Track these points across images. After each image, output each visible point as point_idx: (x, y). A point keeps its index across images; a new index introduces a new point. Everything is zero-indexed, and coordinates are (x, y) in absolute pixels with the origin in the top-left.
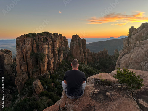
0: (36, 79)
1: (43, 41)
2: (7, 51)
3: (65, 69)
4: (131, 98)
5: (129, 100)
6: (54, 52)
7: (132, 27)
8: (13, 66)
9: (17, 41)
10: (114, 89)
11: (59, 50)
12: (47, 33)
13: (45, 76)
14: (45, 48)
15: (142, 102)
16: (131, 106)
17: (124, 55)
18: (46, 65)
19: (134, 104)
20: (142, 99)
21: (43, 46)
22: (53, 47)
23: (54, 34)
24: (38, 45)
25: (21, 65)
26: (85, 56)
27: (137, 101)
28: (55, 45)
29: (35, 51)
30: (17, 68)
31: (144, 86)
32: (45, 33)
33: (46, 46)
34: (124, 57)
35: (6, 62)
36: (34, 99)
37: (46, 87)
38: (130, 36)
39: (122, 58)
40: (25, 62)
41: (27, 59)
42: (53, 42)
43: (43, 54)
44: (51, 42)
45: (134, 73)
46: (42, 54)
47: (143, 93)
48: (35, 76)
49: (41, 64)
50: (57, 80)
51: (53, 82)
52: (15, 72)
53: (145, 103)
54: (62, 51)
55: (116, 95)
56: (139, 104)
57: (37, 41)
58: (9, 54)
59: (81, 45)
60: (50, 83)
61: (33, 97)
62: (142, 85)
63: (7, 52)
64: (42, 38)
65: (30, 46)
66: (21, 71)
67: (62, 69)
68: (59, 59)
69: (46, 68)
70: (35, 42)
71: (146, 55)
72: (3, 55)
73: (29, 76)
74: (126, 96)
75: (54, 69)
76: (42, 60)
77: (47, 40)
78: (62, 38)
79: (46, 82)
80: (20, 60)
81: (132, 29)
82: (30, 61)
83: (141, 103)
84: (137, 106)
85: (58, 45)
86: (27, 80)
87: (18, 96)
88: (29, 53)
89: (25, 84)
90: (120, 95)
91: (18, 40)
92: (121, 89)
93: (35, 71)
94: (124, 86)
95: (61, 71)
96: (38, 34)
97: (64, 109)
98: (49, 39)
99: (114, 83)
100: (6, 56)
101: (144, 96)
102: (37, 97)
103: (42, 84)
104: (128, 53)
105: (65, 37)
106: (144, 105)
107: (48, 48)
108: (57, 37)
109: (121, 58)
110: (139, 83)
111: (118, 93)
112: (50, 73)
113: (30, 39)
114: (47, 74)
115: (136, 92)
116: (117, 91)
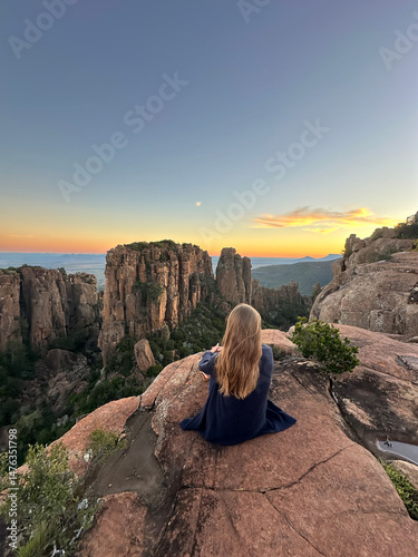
0: (141, 338)
1: (161, 260)
2: (88, 276)
3: (203, 320)
4: (324, 395)
5: (318, 400)
6: (181, 282)
7: (353, 236)
8: (97, 307)
9: (107, 257)
10: (286, 368)
11: (192, 280)
12: (169, 243)
13: (160, 332)
14: (163, 273)
15: (352, 408)
16: (320, 417)
17: (329, 293)
18: (163, 309)
19: (331, 413)
20: (355, 399)
21: (160, 270)
22: (180, 273)
23: (184, 245)
24: (148, 267)
25: (113, 306)
26: (247, 294)
27: (341, 405)
28: (185, 267)
29: (143, 279)
30: (104, 313)
31: (364, 365)
32: (165, 242)
33: (165, 268)
34: (328, 298)
35: (83, 299)
36: (134, 380)
37: (161, 356)
38: (348, 254)
39: (325, 301)
40: (120, 301)
41: (124, 295)
42: (180, 261)
43: (159, 285)
44: (177, 262)
45: (337, 331)
46: (155, 286)
47: (359, 384)
48: (139, 332)
49: (153, 306)
50: (185, 344)
51: (176, 347)
52: (99, 320)
53: (361, 411)
54: (198, 282)
55: (287, 383)
56: (344, 413)
57: (148, 259)
58: (90, 282)
59: (241, 271)
60: (169, 349)
61: (131, 377)
62: (354, 362)
63: (88, 279)
64: (159, 252)
65: (133, 269)
66: (111, 319)
67: (196, 320)
68: (190, 298)
69: (162, 316)
70: (143, 261)
71: (379, 296)
72: (80, 285)
73: (127, 332)
74: (312, 388)
75: (179, 319)
76: (155, 298)
77: (169, 258)
78: (200, 254)
79: (161, 346)
80: (111, 297)
81: (352, 240)
82: (130, 299)
83: (350, 411)
84: (339, 418)
85: (189, 269)
86: (122, 340)
87: (102, 371)
88: (131, 283)
89: (117, 347)
90: (297, 386)
91: (111, 254)
92: (303, 369)
93: (139, 322)
94: (311, 364)
95: (195, 324)
96: (151, 243)
97: (150, 410)
98: (173, 255)
99: (290, 354)
100: (85, 287)
101: (361, 392)
102: (140, 377)
103: (153, 350)
104: (338, 289)
105: (206, 252)
106: (359, 418)
107: (169, 274)
108: (188, 251)
109: (322, 300)
110: (348, 358)
111: (293, 379)
112: (170, 326)
113: (135, 254)
114: (165, 330)
115: (341, 380)
116: (292, 374)
